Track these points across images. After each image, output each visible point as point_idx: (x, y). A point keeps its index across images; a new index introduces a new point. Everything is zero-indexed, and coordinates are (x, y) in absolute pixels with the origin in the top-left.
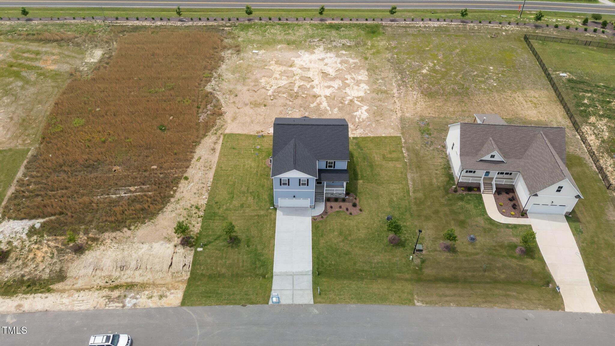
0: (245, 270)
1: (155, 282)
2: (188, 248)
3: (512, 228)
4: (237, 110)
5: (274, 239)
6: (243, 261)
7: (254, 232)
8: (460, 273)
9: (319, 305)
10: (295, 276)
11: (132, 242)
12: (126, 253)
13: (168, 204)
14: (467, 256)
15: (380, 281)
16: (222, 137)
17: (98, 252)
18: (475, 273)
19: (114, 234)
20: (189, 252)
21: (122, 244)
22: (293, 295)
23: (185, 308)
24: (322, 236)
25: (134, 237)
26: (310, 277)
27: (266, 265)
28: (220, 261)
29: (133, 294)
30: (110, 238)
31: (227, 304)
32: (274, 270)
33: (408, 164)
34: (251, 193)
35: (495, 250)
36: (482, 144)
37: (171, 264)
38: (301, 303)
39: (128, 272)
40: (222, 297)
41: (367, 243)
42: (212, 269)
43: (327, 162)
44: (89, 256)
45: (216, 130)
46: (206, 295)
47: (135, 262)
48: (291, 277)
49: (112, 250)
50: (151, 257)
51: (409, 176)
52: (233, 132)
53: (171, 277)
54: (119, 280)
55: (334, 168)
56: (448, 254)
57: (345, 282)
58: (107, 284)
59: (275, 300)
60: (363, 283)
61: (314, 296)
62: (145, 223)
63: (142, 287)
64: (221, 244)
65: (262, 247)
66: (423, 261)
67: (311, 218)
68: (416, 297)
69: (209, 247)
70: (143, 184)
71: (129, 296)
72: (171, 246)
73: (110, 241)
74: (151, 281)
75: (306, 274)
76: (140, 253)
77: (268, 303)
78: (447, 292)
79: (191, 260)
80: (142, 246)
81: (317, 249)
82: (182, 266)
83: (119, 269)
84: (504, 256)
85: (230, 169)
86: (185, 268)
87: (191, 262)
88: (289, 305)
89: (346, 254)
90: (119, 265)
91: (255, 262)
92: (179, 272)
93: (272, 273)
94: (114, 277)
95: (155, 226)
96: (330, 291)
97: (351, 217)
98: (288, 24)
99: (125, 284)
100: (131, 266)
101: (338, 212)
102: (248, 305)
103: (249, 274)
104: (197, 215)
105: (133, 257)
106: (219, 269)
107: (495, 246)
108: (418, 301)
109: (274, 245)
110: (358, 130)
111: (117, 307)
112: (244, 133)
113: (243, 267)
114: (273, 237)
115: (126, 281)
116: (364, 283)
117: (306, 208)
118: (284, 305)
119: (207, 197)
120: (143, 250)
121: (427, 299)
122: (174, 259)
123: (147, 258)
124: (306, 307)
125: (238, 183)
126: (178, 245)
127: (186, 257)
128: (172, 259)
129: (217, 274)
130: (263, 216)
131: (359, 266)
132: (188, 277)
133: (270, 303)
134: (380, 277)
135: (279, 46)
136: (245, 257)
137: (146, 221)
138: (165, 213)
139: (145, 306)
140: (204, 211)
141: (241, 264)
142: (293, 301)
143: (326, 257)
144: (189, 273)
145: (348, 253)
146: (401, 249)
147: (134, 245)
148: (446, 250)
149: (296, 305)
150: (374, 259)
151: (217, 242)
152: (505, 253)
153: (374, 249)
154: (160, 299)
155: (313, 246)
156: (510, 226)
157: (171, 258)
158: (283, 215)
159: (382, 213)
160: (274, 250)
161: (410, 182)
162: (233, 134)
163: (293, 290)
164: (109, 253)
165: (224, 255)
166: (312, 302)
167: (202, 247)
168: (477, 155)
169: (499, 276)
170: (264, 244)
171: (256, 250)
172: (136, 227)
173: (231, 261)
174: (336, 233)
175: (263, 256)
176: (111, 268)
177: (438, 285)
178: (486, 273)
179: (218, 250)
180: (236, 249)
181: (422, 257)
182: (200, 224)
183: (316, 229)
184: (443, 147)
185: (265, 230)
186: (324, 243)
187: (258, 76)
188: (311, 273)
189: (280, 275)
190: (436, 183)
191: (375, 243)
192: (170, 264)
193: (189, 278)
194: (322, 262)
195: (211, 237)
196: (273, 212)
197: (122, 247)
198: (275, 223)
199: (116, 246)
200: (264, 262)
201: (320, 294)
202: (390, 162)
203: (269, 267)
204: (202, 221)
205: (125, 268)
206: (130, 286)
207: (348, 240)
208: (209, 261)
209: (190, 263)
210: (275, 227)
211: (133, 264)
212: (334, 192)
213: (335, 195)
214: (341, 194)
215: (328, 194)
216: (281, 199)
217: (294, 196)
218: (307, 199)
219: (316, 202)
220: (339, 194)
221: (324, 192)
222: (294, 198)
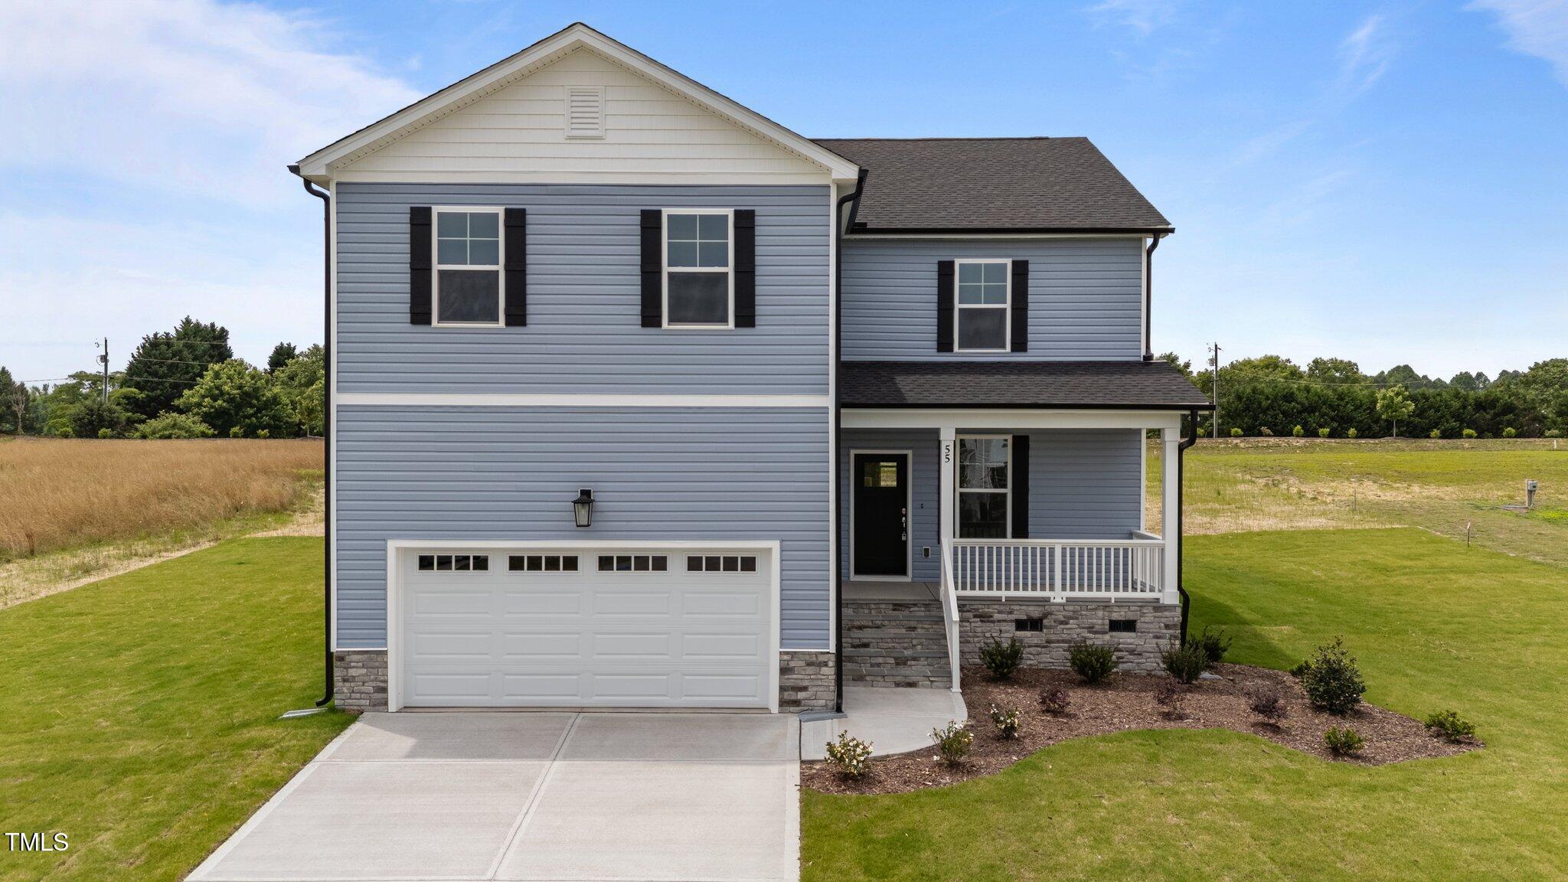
117: (736, 713)
212: (1058, 596)
213: (1074, 631)
214: (1129, 626)
215: (985, 618)
216: (425, 563)
217: (585, 498)
218: (749, 564)
219: (859, 678)
220: (1115, 626)
221: (951, 594)
222: (585, 528)
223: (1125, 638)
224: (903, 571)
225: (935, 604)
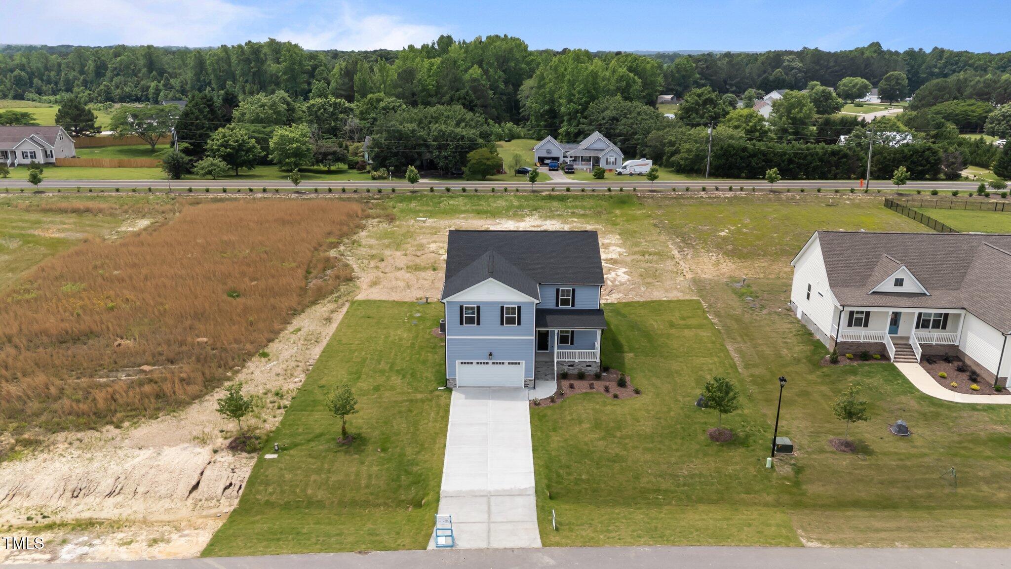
0: (372, 494)
1: (148, 518)
2: (244, 454)
3: (984, 410)
4: (382, 275)
5: (445, 435)
6: (370, 477)
7: (400, 425)
8: (895, 491)
9: (557, 550)
10: (493, 499)
11: (115, 448)
12: (96, 465)
13: (217, 389)
14: (901, 460)
15: (702, 507)
16: (347, 305)
17: (32, 464)
18: (932, 491)
19: (80, 435)
20: (245, 461)
21: (92, 450)
22: (489, 531)
23: (209, 561)
24: (555, 430)
25: (123, 439)
26: (532, 500)
27: (424, 480)
28: (313, 477)
29: (86, 538)
30: (68, 440)
31: (321, 551)
32: (442, 488)
33: (722, 331)
34: (398, 371)
35: (965, 448)
36: (871, 267)
37: (198, 483)
38: (509, 545)
39: (90, 499)
40: (309, 540)
41: (661, 442)
42: (294, 492)
43: (558, 290)
44: (8, 470)
45: (339, 297)
46: (271, 537)
47: (111, 481)
48: (485, 499)
49: (64, 460)
50: (152, 471)
51: (730, 347)
52: (369, 299)
53: (190, 509)
54: (63, 514)
55: (573, 305)
56: (855, 457)
57: (617, 511)
58: (30, 522)
59: (442, 541)
60: (661, 512)
61: (543, 534)
62: (157, 418)
63: (113, 527)
64: (321, 447)
65: (417, 450)
66: (799, 470)
67: (527, 403)
68: (800, 531)
69: (292, 452)
70: (172, 363)
71: (75, 542)
72: (205, 453)
73: (67, 445)
74: (140, 517)
75: (521, 493)
76: (128, 465)
77: (425, 548)
78: (878, 524)
79: (247, 476)
80: (137, 452)
81: (544, 452)
82: (223, 487)
83: (68, 494)
84: (988, 458)
85: (357, 342)
86: (228, 491)
87: (246, 480)
88: (480, 550)
89: (614, 461)
90: (70, 487)
91: (399, 477)
92: (212, 499)
93: (438, 493)
94: (50, 510)
95: (179, 421)
96: (582, 525)
97: (616, 401)
98: (479, 196)
99: (74, 522)
100: (99, 488)
101: (586, 393)
102: (374, 552)
103: (381, 501)
104: (276, 404)
105: (110, 472)
106: (309, 492)
107: (960, 442)
108: (809, 539)
109: (445, 446)
110: (613, 295)
111: (34, 560)
112: (392, 299)
113: (367, 487)
114: (443, 432)
115: (78, 516)
116: (665, 511)
117: (517, 388)
118: (466, 550)
119: (303, 380)
120: (137, 460)
121: (831, 536)
122: (206, 473)
123: (143, 472)
124: (521, 554)
125: (372, 359)
126: (222, 450)
127: (236, 470)
128: (202, 473)
129: (303, 501)
130: (423, 401)
131: (648, 483)
132: (232, 508)
133: (431, 546)
134: (700, 501)
135: (463, 216)
136: (375, 468)
137: (160, 414)
138: (206, 404)
139: (107, 558)
140: (293, 398)
141: (363, 483)
142: (489, 543)
143: (568, 467)
144: (236, 501)
145: (617, 459)
146: (742, 450)
147: (119, 452)
148: (846, 449)
149: (496, 550)
150: (682, 469)
151: (312, 444)
152: (988, 453)
153: (677, 450)
154: (150, 546)
155: (533, 446)
156: (978, 407)
157: (199, 471)
158: (466, 398)
159: (684, 397)
160: (444, 454)
161: (733, 354)
162: (368, 301)
163: (489, 522)
164: (57, 465)
165: (326, 466)
166: (538, 543)
167: (276, 452)
168: (865, 284)
169: (994, 494)
170: (422, 445)
171: (402, 455)
172: (135, 423)
173: (341, 477)
174: (586, 426)
175: (417, 465)
176: (52, 491)
177: (849, 513)
178: (960, 490)
179: (313, 457)
180: (357, 456)
181: (793, 462)
182: (279, 419)
183: (540, 420)
184: (788, 310)
185: (426, 421)
186: (559, 441)
187: (424, 241)
188: (532, 491)
189: (457, 496)
190: (789, 355)
191: (679, 441)
192: (194, 483)
193: (235, 510)
194: (559, 475)
195: (300, 437)
196: (445, 395)
197: (89, 455)
198: (447, 411)
199: (76, 453)
200: (420, 475)
201: (557, 529)
202: (685, 330)
203: (432, 483)
204: (286, 414)
205: (83, 492)
206: (85, 525)
207: (615, 437)
208: (288, 476)
209: (242, 481)
210: (448, 417)
211: (106, 484)
212: (577, 360)
213: (579, 367)
214: (590, 366)
215: (562, 365)
216: (462, 363)
217: (491, 354)
218: (519, 363)
219: (538, 379)
220: (587, 366)
221: (556, 360)
222: (490, 359)
223: (589, 368)
224: (547, 349)
225: (553, 361)
